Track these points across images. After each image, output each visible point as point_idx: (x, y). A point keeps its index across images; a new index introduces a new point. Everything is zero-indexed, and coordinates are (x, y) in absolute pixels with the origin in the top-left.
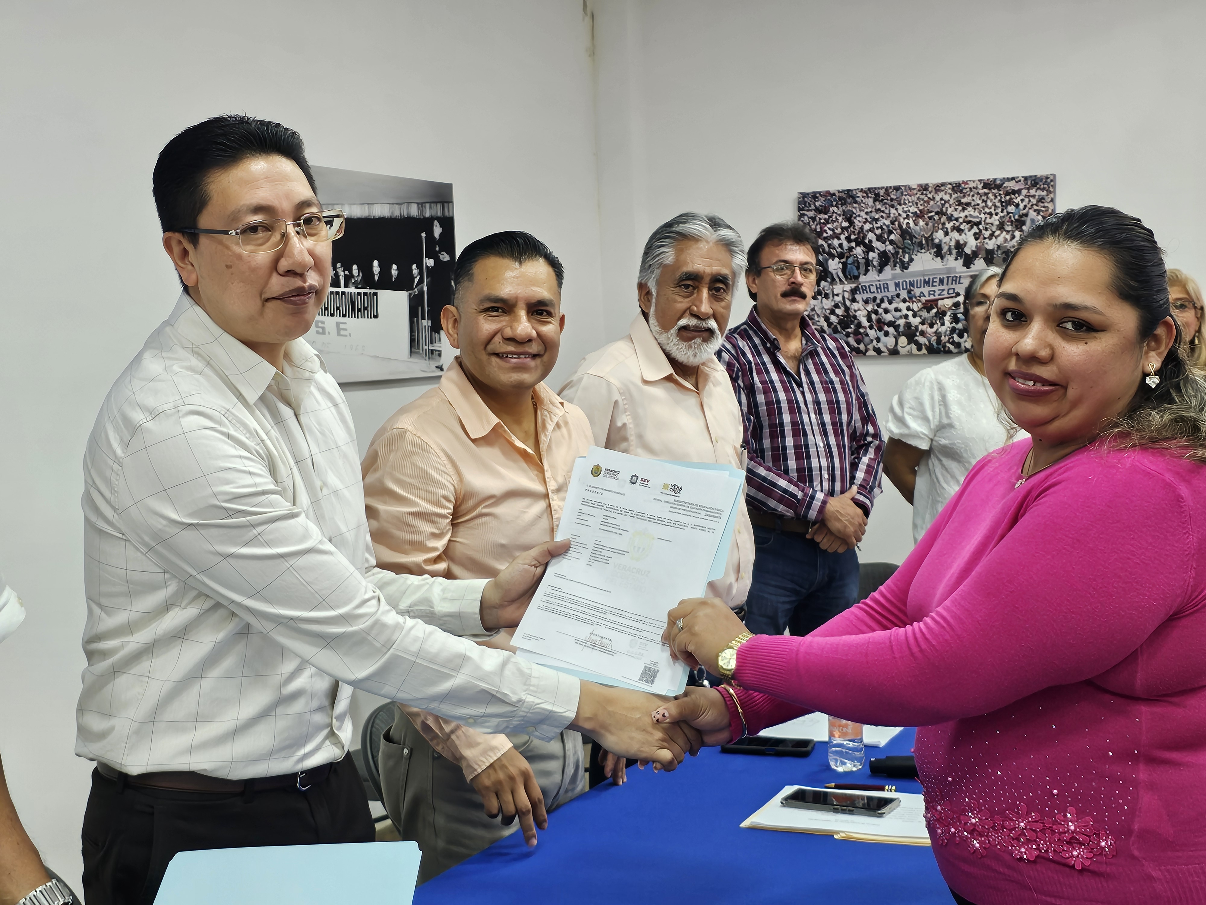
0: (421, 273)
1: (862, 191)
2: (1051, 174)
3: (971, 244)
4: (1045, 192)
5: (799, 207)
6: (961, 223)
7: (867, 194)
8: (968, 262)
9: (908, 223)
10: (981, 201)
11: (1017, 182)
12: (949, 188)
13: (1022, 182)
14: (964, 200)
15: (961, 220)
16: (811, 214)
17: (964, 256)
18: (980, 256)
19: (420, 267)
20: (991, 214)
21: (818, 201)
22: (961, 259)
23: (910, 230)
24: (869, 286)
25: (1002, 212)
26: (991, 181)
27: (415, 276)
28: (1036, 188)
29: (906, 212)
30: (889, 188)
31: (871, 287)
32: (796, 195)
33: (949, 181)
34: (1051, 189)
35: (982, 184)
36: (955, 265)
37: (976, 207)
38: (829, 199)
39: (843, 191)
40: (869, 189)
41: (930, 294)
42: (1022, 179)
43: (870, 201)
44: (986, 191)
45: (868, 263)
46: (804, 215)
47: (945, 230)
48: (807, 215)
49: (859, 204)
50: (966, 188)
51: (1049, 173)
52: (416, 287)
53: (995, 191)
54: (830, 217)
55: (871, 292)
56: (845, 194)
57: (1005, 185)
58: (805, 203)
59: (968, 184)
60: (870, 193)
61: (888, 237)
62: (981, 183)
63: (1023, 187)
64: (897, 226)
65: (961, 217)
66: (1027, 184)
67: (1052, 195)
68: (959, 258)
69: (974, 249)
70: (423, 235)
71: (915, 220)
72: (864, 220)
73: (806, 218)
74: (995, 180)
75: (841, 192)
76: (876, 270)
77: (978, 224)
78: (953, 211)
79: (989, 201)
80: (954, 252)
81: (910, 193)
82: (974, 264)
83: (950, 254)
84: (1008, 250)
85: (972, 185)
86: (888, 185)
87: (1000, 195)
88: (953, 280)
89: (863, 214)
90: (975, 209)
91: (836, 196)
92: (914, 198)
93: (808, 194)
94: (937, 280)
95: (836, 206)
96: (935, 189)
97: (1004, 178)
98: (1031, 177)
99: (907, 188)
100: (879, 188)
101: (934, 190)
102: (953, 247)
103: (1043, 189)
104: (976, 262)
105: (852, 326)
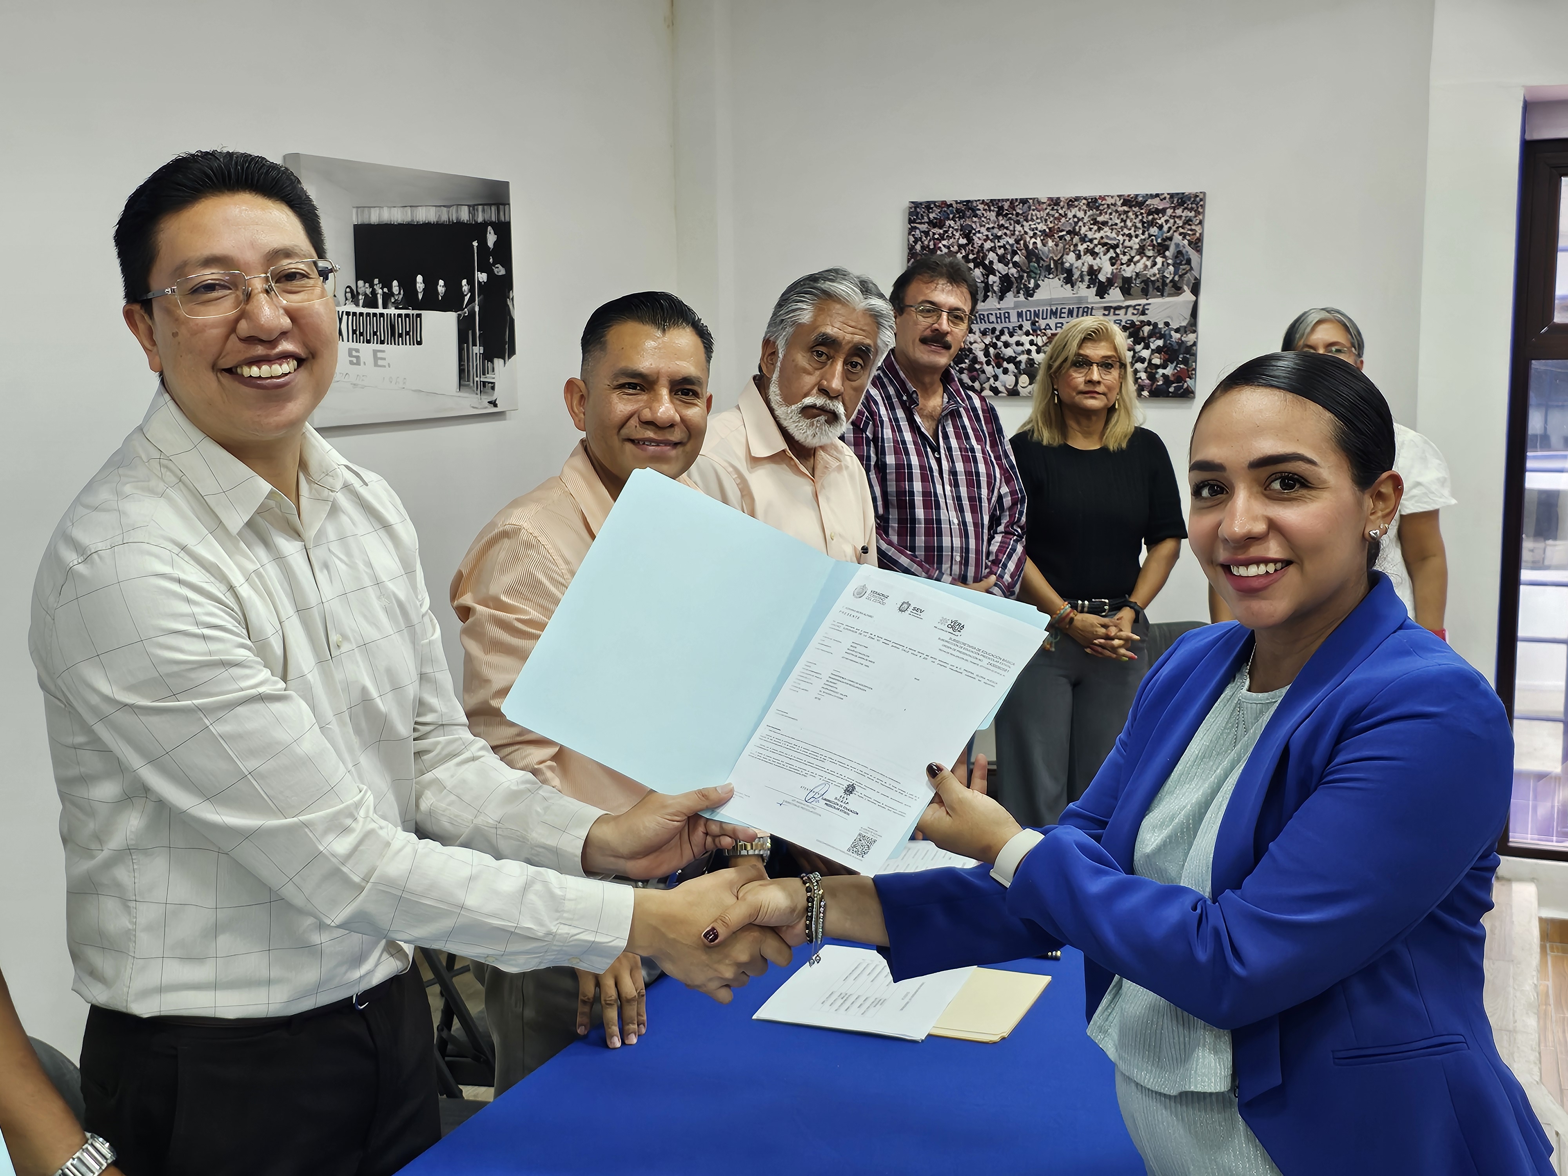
0: (472, 290)
1: (983, 202)
2: (1201, 192)
3: (1107, 270)
4: (1193, 212)
5: (910, 219)
6: (1096, 245)
7: (989, 207)
8: (1102, 291)
9: (1035, 243)
10: (1120, 221)
11: (1161, 200)
12: (1084, 204)
13: (1167, 199)
14: (1100, 219)
15: (1096, 242)
16: (924, 227)
17: (1097, 284)
18: (1116, 285)
19: (471, 283)
20: (1130, 236)
21: (932, 212)
22: (1094, 287)
23: (1037, 251)
24: (988, 315)
25: (1143, 234)
26: (1132, 198)
27: (465, 293)
28: (1183, 207)
29: (1033, 230)
30: (1014, 202)
31: (990, 315)
32: (907, 204)
33: (1084, 196)
34: (1200, 210)
35: (1122, 200)
36: (1088, 294)
37: (1114, 227)
38: (945, 211)
39: (962, 202)
40: (991, 200)
41: (1056, 327)
42: (1169, 196)
43: (992, 216)
44: (1126, 208)
45: (987, 287)
46: (916, 228)
47: (1077, 252)
48: (919, 229)
49: (980, 218)
50: (1103, 205)
51: (1198, 191)
52: (466, 307)
53: (1136, 209)
54: (946, 232)
55: (989, 322)
56: (964, 205)
57: (1147, 203)
58: (918, 213)
59: (1106, 200)
60: (993, 205)
61: (1012, 258)
62: (1120, 200)
63: (1168, 206)
64: (1022, 246)
65: (1096, 239)
66: (1172, 203)
67: (1201, 217)
68: (1092, 286)
69: (1109, 276)
70: (475, 244)
71: (1044, 239)
72: (985, 237)
73: (918, 231)
74: (1137, 195)
75: (959, 203)
76: (996, 296)
77: (1116, 246)
78: (1086, 231)
79: (1128, 221)
80: (1087, 278)
81: (1039, 208)
82: (1108, 294)
83: (1082, 281)
84: (1149, 278)
85: (1110, 201)
86: (1014, 197)
87: (1142, 214)
88: (1084, 312)
89: (983, 230)
90: (1112, 229)
91: (953, 207)
92: (1043, 214)
93: (921, 204)
94: (1066, 311)
95: (953, 219)
96: (1068, 203)
97: (1147, 195)
98: (1178, 194)
99: (1036, 202)
100: (1003, 200)
101: (1066, 205)
102: (1085, 273)
103: (1191, 210)
104: (1111, 291)
105: (966, 361)
